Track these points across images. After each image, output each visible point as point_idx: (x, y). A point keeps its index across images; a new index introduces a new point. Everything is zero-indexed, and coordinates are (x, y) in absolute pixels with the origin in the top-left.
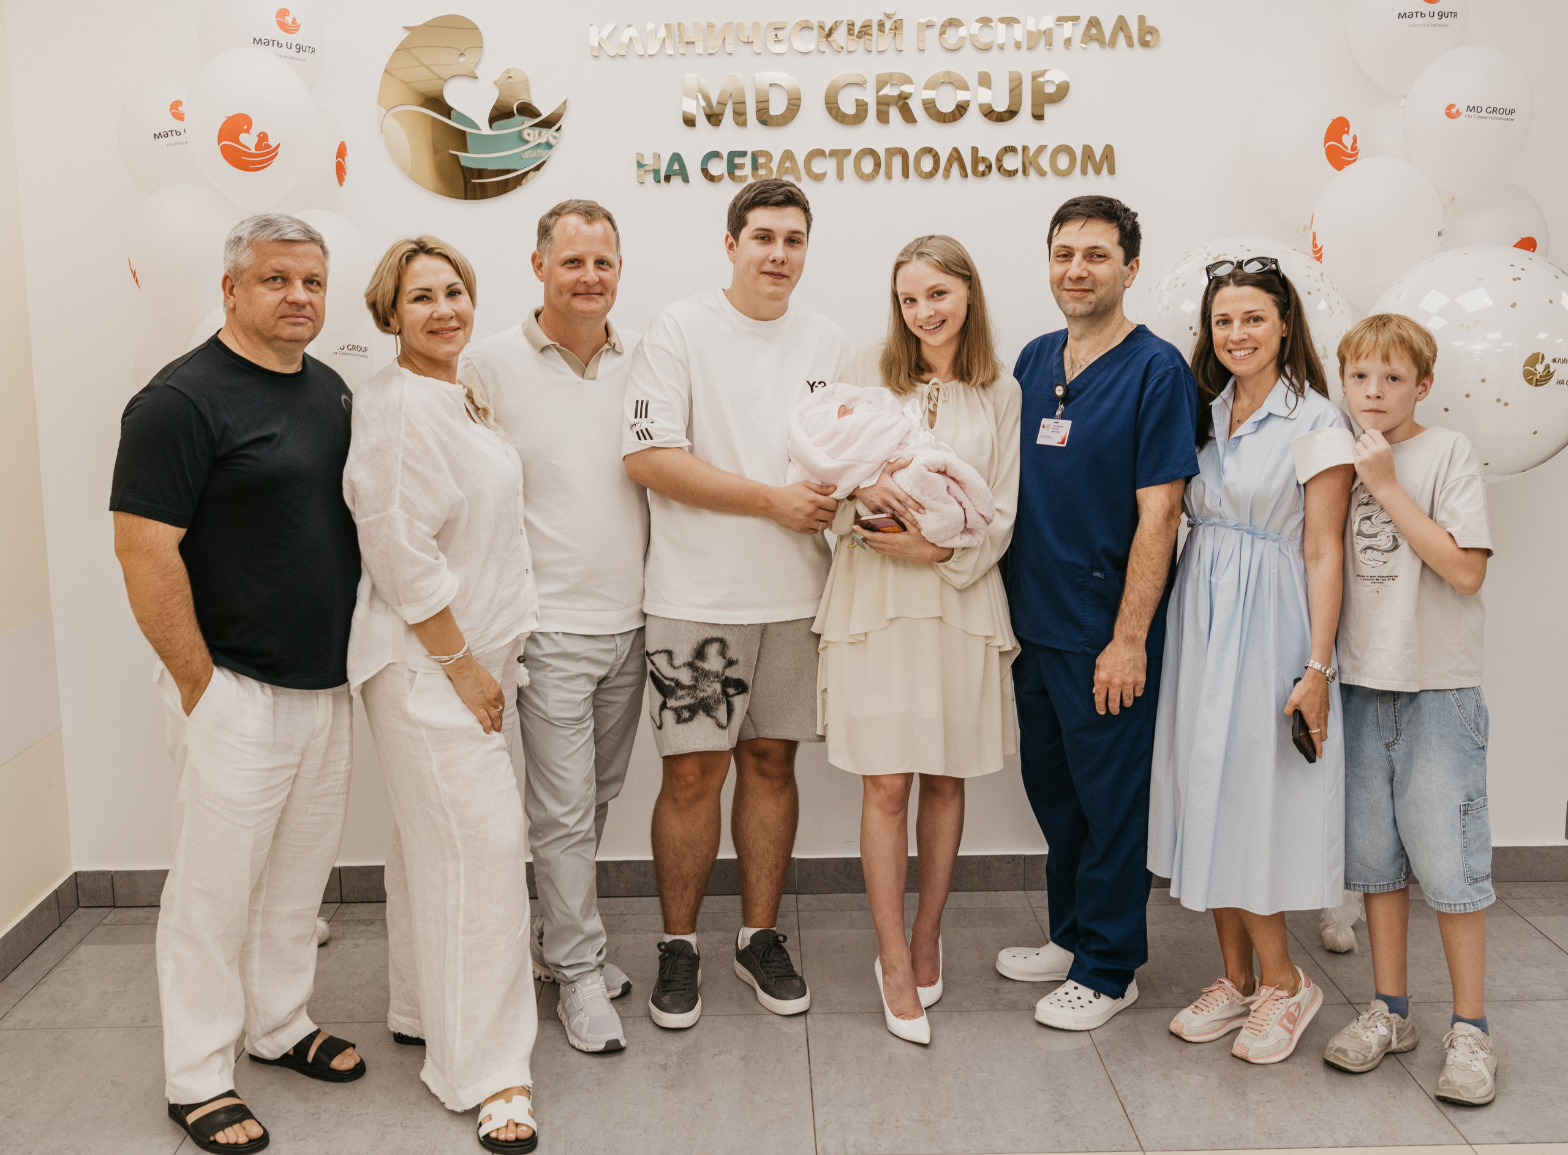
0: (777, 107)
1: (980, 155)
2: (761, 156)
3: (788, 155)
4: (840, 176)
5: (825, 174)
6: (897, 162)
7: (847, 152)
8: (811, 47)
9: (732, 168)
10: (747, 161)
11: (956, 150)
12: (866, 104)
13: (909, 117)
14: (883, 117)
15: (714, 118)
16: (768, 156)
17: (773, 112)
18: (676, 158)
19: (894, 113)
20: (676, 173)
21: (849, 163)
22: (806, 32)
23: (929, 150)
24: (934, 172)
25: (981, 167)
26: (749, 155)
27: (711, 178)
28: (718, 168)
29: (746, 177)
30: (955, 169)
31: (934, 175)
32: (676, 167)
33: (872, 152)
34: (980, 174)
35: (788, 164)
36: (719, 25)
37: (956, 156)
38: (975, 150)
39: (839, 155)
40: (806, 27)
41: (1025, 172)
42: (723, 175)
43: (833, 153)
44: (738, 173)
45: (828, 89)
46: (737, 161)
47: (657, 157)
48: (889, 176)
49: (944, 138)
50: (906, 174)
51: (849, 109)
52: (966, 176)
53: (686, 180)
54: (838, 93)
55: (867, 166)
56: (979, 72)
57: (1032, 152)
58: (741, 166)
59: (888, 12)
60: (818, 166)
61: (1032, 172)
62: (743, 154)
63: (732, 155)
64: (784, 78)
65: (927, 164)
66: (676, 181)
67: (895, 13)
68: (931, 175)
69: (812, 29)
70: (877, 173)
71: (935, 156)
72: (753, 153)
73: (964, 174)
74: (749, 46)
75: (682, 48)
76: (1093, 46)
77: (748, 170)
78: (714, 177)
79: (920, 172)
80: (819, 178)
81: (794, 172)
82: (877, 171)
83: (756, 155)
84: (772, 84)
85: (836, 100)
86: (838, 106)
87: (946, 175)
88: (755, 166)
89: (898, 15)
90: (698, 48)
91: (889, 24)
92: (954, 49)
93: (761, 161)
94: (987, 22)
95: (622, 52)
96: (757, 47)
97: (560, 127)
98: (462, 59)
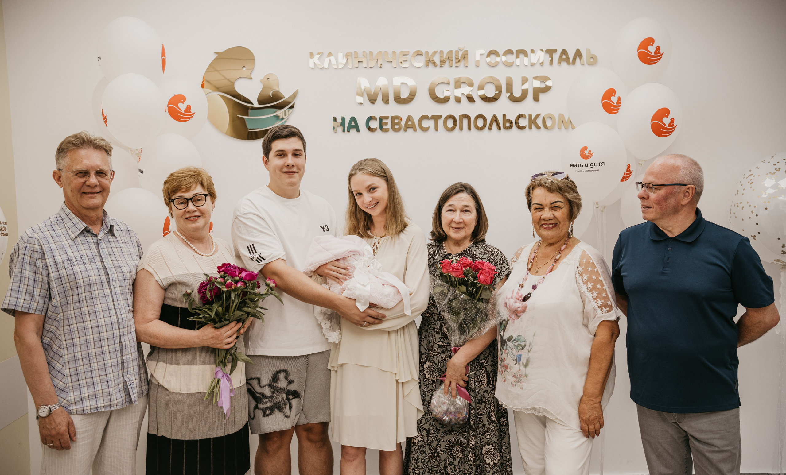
0: (404, 95)
1: (507, 118)
2: (396, 118)
3: (409, 118)
4: (436, 129)
5: (428, 128)
6: (465, 122)
7: (440, 117)
8: (421, 64)
9: (381, 124)
10: (389, 121)
11: (495, 116)
13: (471, 99)
14: (458, 100)
15: (373, 101)
16: (400, 119)
17: (402, 97)
18: (353, 119)
19: (464, 99)
20: (353, 127)
21: (441, 122)
22: (419, 57)
23: (481, 116)
24: (484, 127)
25: (508, 125)
26: (390, 118)
27: (371, 130)
28: (374, 124)
29: (388, 129)
30: (494, 125)
31: (484, 128)
32: (353, 124)
33: (453, 117)
34: (506, 128)
35: (410, 123)
36: (375, 53)
37: (495, 119)
38: (504, 116)
39: (436, 118)
40: (419, 54)
41: (530, 128)
42: (377, 128)
43: (433, 117)
44: (384, 127)
45: (430, 85)
46: (384, 121)
47: (343, 119)
48: (461, 129)
49: (489, 110)
50: (469, 128)
51: (440, 95)
52: (501, 129)
53: (358, 130)
54: (435, 87)
55: (450, 124)
56: (507, 77)
57: (533, 117)
58: (386, 124)
59: (461, 47)
60: (425, 124)
61: (533, 127)
62: (387, 118)
63: (381, 118)
64: (408, 80)
65: (480, 123)
66: (353, 131)
67: (464, 47)
68: (481, 129)
69: (422, 55)
70: (455, 128)
71: (485, 119)
72: (392, 117)
73: (499, 128)
74: (390, 64)
75: (356, 64)
76: (564, 64)
77: (389, 126)
78: (373, 129)
79: (476, 127)
80: (426, 130)
81: (413, 127)
82: (455, 126)
83: (394, 118)
84: (401, 83)
85: (435, 90)
86: (435, 94)
87: (490, 129)
88: (393, 124)
89: (465, 49)
90: (364, 65)
91: (460, 54)
92: (494, 66)
93: (396, 121)
94: (509, 52)
95: (326, 65)
96: (394, 64)
97: (294, 103)
98: (244, 69)
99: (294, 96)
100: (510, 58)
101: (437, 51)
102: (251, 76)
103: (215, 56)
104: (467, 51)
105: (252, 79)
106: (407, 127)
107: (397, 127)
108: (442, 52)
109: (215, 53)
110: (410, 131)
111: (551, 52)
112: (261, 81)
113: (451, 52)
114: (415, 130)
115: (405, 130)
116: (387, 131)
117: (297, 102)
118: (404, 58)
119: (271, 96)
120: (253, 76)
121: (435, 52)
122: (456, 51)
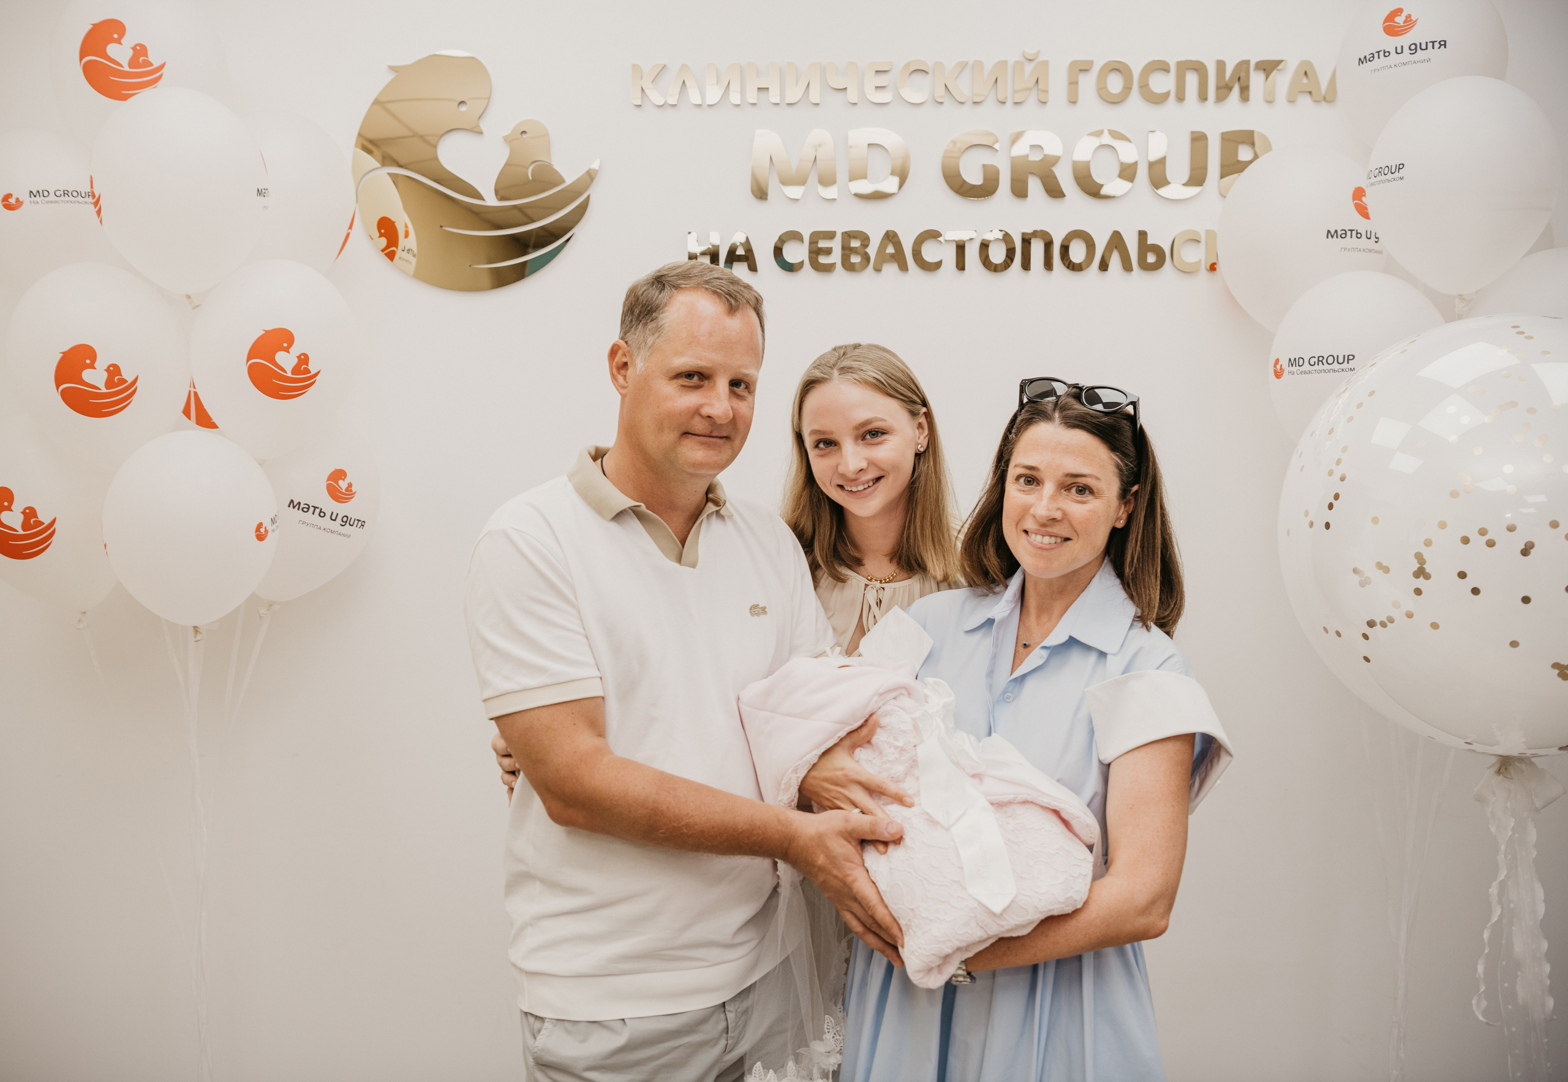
0: (878, 176)
1: (1150, 242)
2: (855, 237)
3: (889, 238)
4: (961, 266)
5: (938, 265)
6: (1037, 249)
8: (923, 98)
9: (815, 252)
10: (836, 245)
11: (1116, 235)
12: (997, 172)
13: (1054, 191)
14: (1020, 191)
16: (865, 239)
18: (741, 239)
19: (1035, 186)
20: (740, 259)
21: (972, 249)
22: (918, 77)
23: (1078, 234)
24: (1088, 263)
25: (1151, 258)
26: (838, 237)
27: (790, 268)
28: (795, 253)
29: (833, 265)
30: (1115, 261)
31: (1088, 267)
32: (741, 251)
33: (1004, 236)
34: (1147, 266)
35: (890, 249)
36: (802, 66)
37: (1116, 241)
38: (1143, 235)
39: (960, 239)
40: (917, 69)
41: (1210, 265)
42: (803, 262)
43: (951, 236)
44: (823, 260)
45: (946, 151)
46: (822, 244)
48: (1026, 265)
49: (1101, 218)
50: (1048, 265)
51: (975, 178)
52: (1132, 270)
53: (753, 268)
54: (959, 158)
55: (997, 252)
56: (1150, 132)
58: (828, 252)
59: (1030, 51)
60: (930, 253)
62: (831, 235)
63: (816, 237)
64: (889, 138)
65: (1078, 253)
67: (1038, 53)
68: (1082, 268)
69: (926, 73)
70: (1012, 261)
71: (1090, 245)
72: (843, 234)
73: (1127, 267)
74: (840, 95)
75: (752, 96)
76: (1305, 101)
77: (836, 257)
78: (792, 265)
79: (1067, 263)
80: (933, 267)
81: (899, 259)
82: (1009, 262)
83: (848, 236)
84: (869, 144)
85: (958, 167)
86: (960, 175)
87: (1104, 266)
88: (847, 250)
89: (1041, 58)
90: (774, 96)
91: (1029, 68)
92: (1115, 101)
93: (855, 244)
94: (1162, 67)
95: (672, 101)
96: (852, 95)
97: (588, 197)
98: (463, 108)
99: (590, 177)
100: (1161, 83)
101: (967, 63)
102: (478, 126)
103: (390, 77)
104: (1045, 63)
105: (481, 133)
106: (883, 259)
107: (855, 259)
108: (978, 65)
109: (391, 68)
110: (891, 270)
111: (1268, 67)
112: (508, 140)
113: (1002, 64)
114: (904, 267)
115: (878, 270)
116: (828, 269)
117: (597, 195)
118: (881, 80)
119: (530, 178)
120: (484, 126)
121: (963, 66)
122: (1016, 62)
